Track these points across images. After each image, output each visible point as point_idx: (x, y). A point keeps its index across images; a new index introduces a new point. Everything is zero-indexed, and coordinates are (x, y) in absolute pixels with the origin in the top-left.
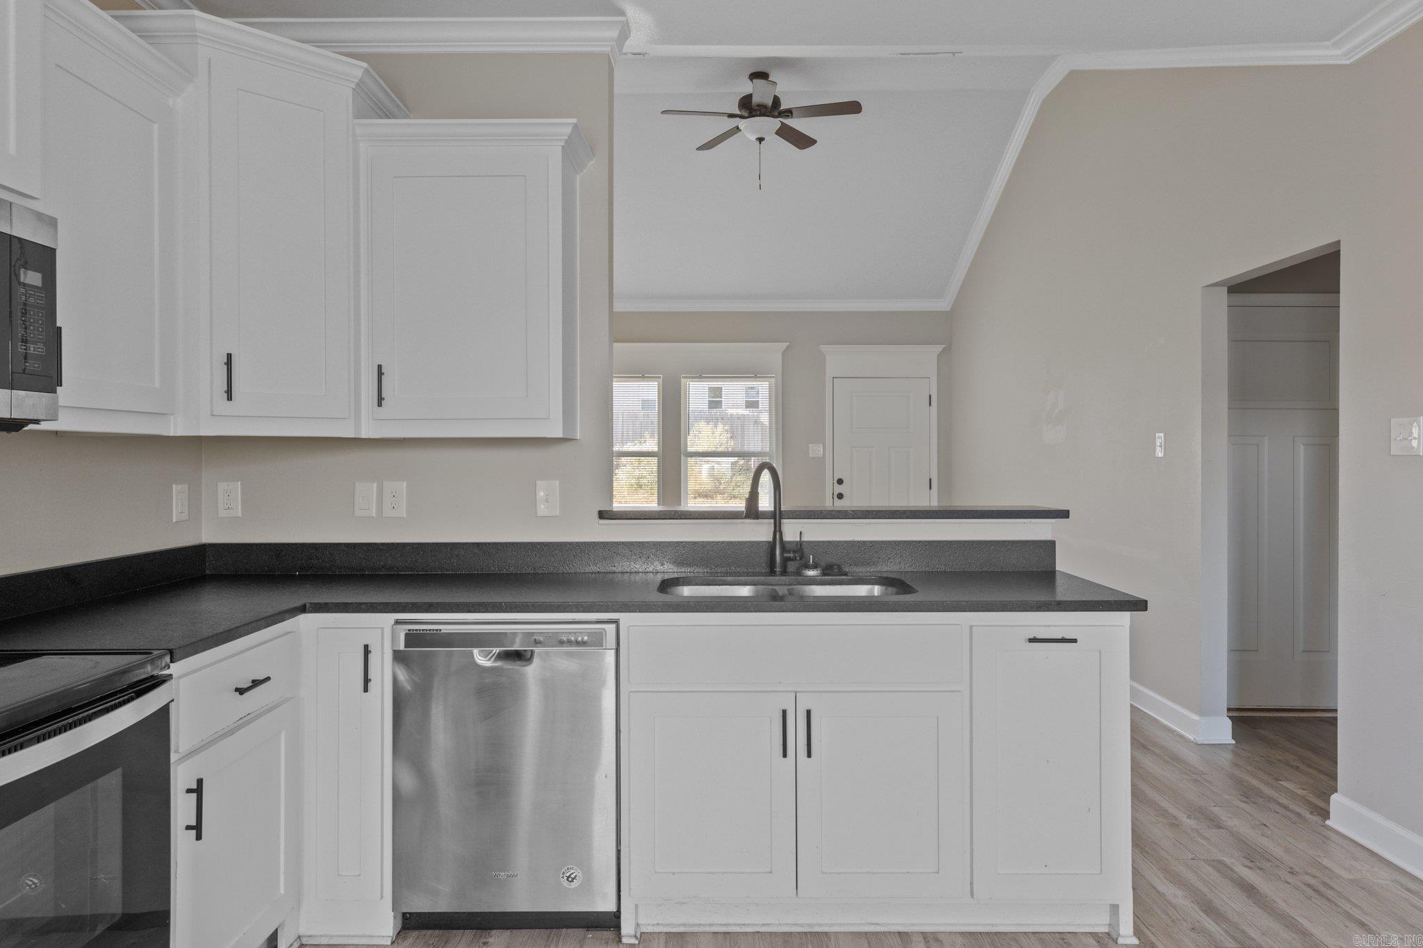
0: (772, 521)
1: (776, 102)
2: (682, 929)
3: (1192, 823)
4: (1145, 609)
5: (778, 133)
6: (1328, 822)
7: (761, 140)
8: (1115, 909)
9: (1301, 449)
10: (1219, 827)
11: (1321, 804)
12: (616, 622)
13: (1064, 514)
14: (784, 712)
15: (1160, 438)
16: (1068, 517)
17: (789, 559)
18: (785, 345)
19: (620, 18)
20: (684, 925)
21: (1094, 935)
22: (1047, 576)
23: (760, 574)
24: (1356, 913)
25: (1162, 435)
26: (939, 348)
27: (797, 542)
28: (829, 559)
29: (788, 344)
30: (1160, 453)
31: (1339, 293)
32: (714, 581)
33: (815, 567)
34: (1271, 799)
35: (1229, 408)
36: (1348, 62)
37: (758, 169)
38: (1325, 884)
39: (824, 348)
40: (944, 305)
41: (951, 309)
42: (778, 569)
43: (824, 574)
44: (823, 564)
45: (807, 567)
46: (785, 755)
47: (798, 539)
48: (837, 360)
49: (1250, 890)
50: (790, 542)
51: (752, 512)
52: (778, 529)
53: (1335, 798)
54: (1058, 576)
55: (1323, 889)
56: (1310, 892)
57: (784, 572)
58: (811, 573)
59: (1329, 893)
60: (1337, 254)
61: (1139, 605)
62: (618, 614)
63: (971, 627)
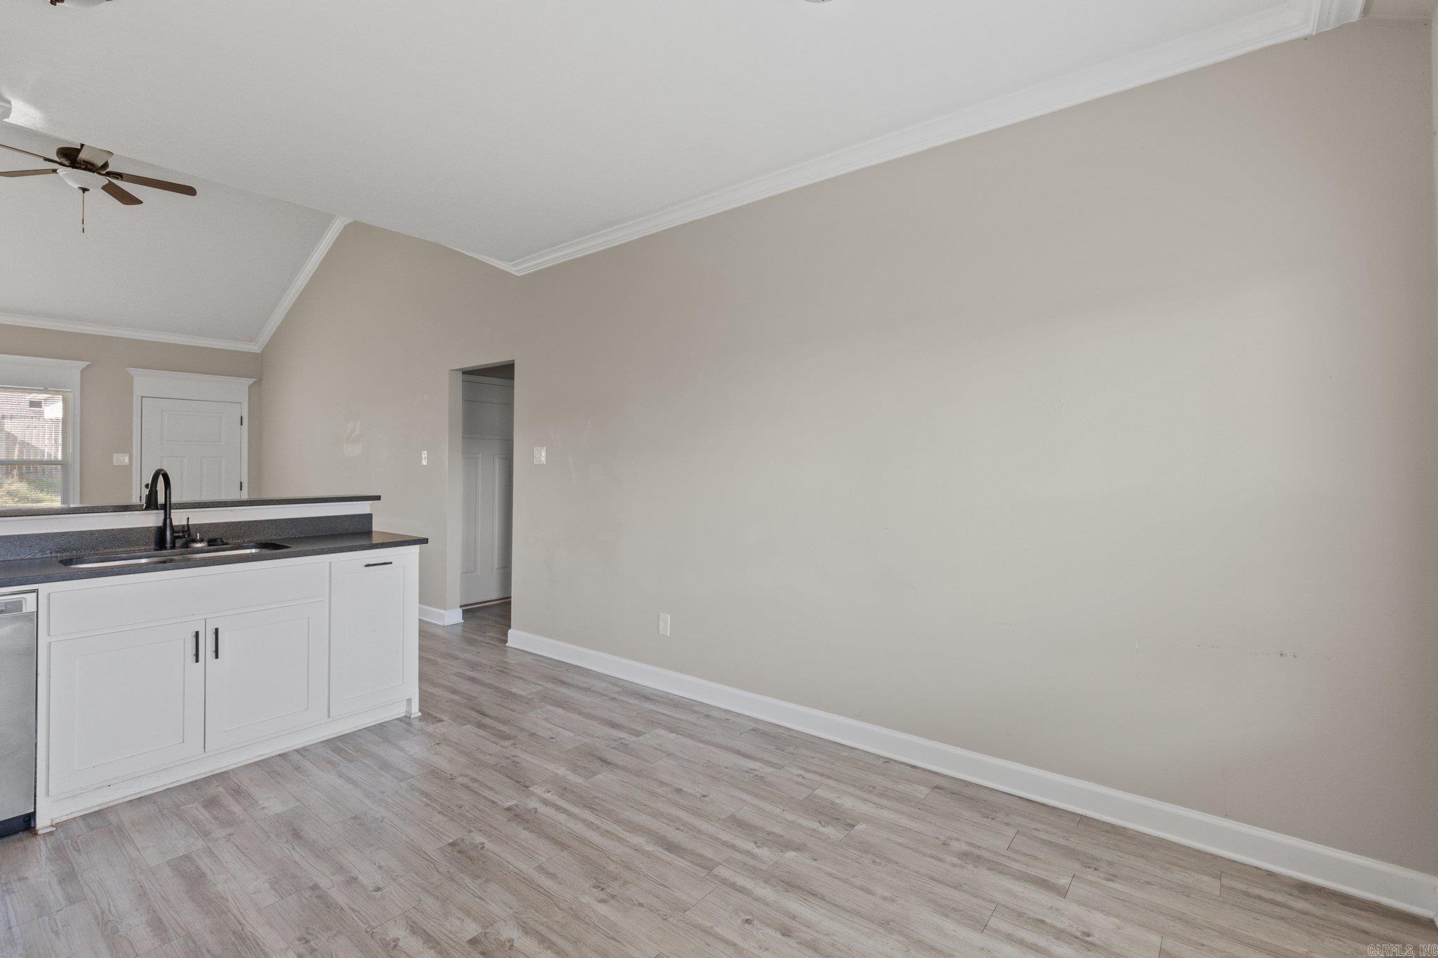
0: (163, 511)
1: (106, 165)
2: (97, 809)
3: (444, 661)
4: (427, 542)
5: (104, 188)
6: (507, 645)
7: (84, 190)
8: (409, 700)
9: (497, 461)
10: (458, 659)
11: (504, 638)
12: (36, 591)
13: (378, 498)
14: (197, 633)
15: (425, 454)
16: (380, 499)
17: (179, 537)
18: (84, 364)
19: (6, 105)
20: (99, 805)
21: (399, 719)
22: (368, 533)
23: (150, 550)
24: (517, 675)
25: (426, 452)
26: (251, 381)
27: (184, 526)
28: (212, 535)
29: (89, 363)
30: (424, 462)
31: (514, 379)
32: (108, 558)
33: (201, 541)
34: (482, 642)
35: (463, 438)
36: (519, 275)
37: (81, 215)
38: (505, 668)
39: (132, 371)
40: (255, 348)
41: (263, 351)
42: (168, 545)
43: (209, 545)
44: (206, 538)
45: (195, 541)
46: (197, 661)
47: (185, 523)
48: (144, 382)
49: (473, 680)
50: (178, 526)
51: (151, 504)
52: (167, 517)
53: (510, 632)
54: (374, 533)
55: (504, 670)
56: (498, 673)
57: (173, 547)
58: (199, 545)
59: (507, 671)
60: (513, 365)
61: (424, 541)
62: (37, 585)
63: (330, 563)
